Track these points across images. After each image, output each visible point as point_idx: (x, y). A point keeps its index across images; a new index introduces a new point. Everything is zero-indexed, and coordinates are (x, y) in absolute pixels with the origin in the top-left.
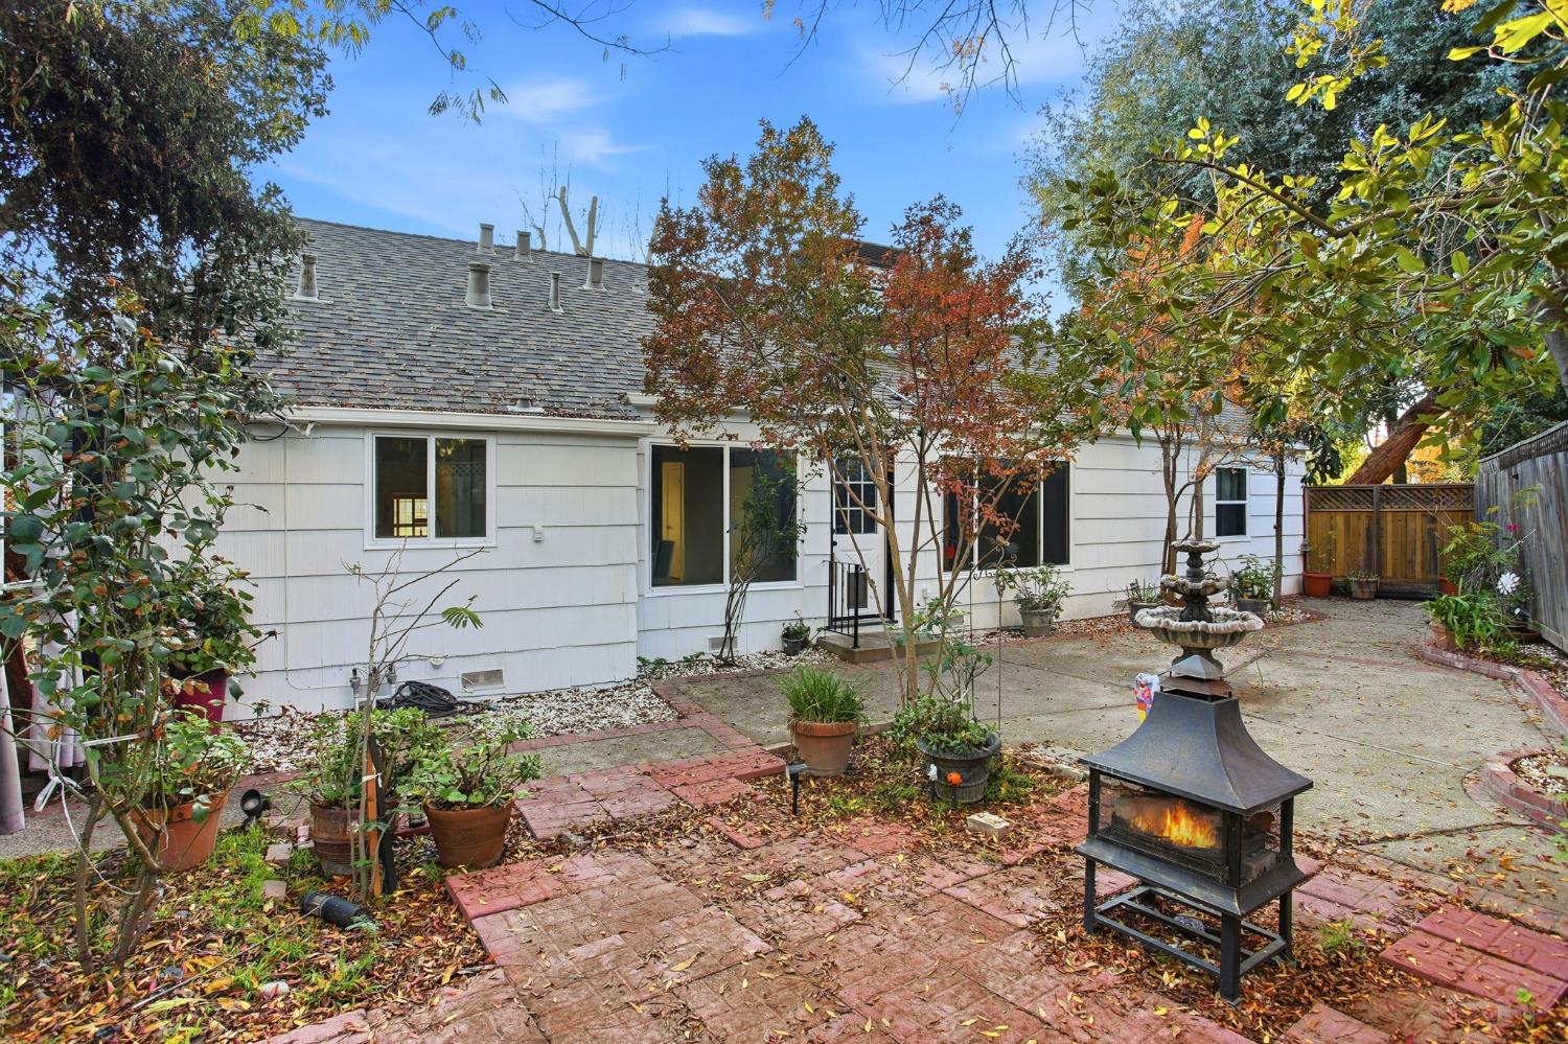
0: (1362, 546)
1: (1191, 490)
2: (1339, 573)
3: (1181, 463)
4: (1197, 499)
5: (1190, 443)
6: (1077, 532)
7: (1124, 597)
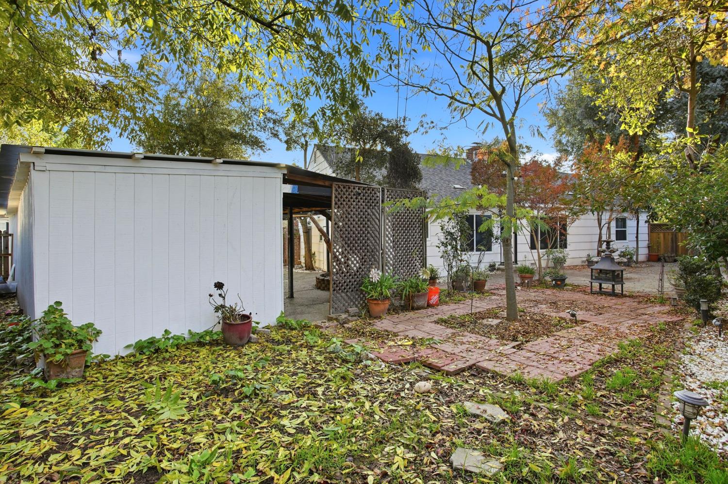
0: (670, 244)
1: (607, 225)
2: (662, 253)
3: (603, 217)
4: (609, 228)
5: (606, 210)
6: (569, 239)
7: (585, 259)
